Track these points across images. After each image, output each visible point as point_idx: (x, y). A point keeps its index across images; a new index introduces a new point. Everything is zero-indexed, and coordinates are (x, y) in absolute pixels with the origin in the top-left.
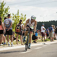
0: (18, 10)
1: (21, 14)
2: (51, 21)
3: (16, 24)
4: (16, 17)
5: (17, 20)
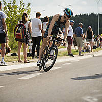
1: (21, 2)
2: (80, 16)
5: (13, 13)
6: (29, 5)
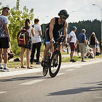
1: (25, 8)
2: (83, 22)
3: (14, 27)
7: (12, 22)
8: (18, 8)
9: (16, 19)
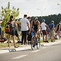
0: (9, 3)
1: (13, 8)
3: (7, 20)
4: (6, 12)
6: (18, 9)
7: (5, 17)
8: (9, 8)
9: (8, 15)
